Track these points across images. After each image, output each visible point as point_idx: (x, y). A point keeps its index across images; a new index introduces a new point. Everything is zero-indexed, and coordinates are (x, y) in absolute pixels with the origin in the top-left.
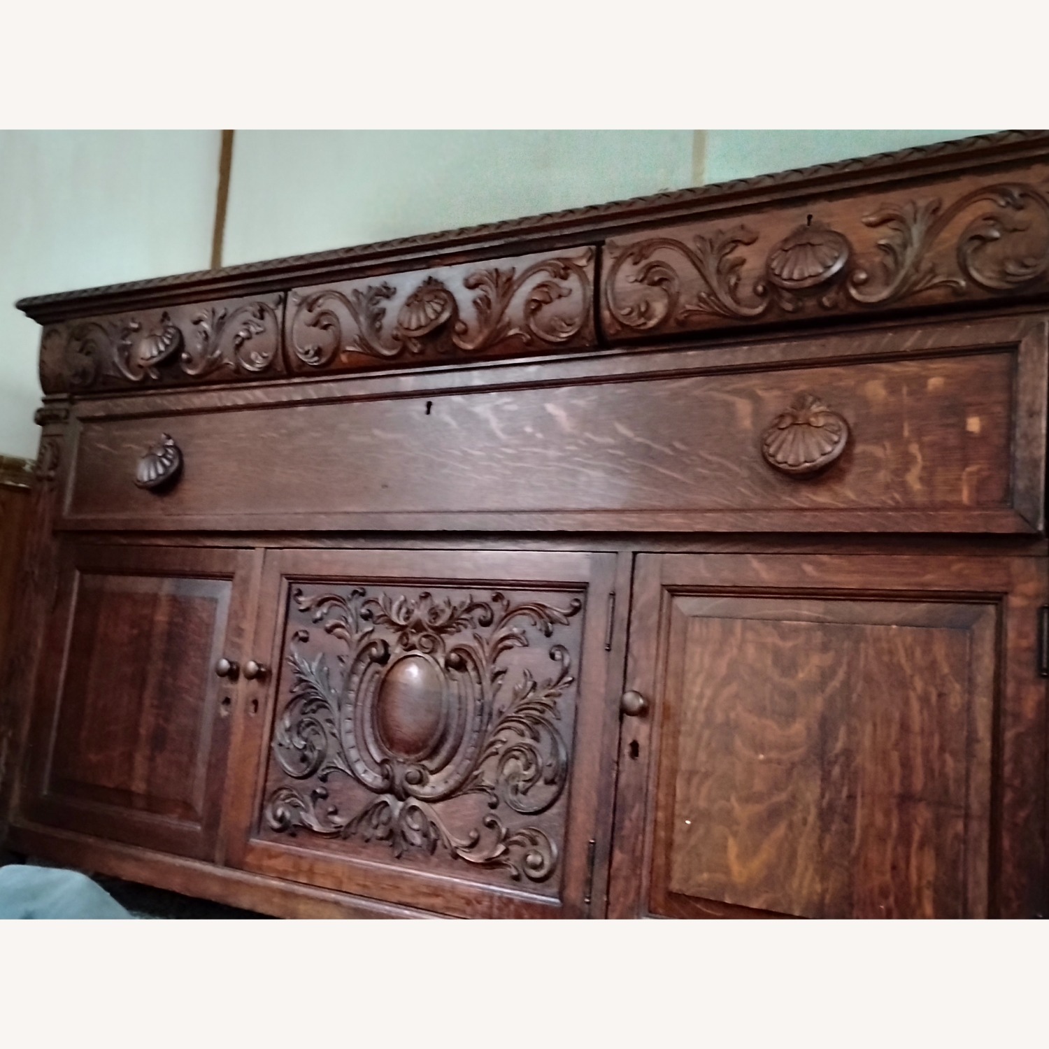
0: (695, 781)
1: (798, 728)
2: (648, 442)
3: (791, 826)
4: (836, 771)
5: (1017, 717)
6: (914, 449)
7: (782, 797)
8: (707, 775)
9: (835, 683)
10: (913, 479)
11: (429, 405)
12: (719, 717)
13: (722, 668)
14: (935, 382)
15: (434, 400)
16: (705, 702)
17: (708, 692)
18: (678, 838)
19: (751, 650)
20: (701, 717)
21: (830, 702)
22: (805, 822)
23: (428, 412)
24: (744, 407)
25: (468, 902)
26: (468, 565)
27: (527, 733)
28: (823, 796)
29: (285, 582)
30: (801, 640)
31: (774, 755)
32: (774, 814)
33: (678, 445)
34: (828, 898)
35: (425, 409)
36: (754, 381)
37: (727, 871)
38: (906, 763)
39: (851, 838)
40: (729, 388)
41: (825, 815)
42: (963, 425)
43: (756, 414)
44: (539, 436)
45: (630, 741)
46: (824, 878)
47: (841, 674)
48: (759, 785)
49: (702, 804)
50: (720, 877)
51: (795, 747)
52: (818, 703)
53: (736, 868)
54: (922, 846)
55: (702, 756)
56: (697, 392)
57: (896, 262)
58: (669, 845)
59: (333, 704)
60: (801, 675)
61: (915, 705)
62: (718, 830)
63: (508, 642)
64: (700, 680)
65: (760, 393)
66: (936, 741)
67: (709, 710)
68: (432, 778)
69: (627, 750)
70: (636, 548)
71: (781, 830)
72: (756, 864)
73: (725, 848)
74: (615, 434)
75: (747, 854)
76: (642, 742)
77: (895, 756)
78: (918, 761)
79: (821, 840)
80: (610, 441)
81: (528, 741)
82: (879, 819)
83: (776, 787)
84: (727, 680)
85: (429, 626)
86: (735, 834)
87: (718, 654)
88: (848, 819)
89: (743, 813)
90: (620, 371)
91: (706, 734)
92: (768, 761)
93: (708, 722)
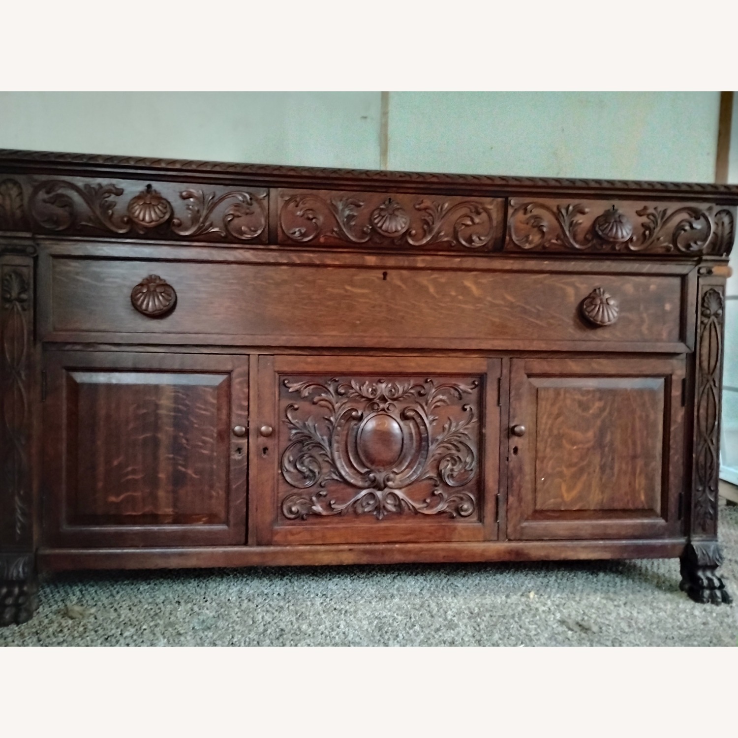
0: (545, 461)
1: (590, 434)
2: (523, 305)
3: (589, 474)
4: (607, 449)
5: (676, 421)
6: (645, 315)
7: (585, 463)
8: (551, 458)
9: (606, 413)
10: (644, 328)
11: (385, 274)
12: (555, 432)
13: (555, 410)
14: (653, 287)
15: (389, 271)
16: (548, 426)
17: (550, 422)
18: (539, 487)
19: (568, 402)
20: (547, 433)
21: (603, 421)
22: (594, 471)
23: (385, 278)
24: (570, 291)
25: (431, 533)
26: (413, 364)
27: (453, 448)
28: (601, 460)
29: (277, 375)
30: (590, 396)
31: (580, 446)
32: (582, 470)
33: (538, 307)
34: (605, 500)
35: (382, 276)
36: (575, 279)
37: (562, 497)
38: (634, 443)
39: (613, 475)
40: (563, 281)
41: (603, 468)
42: (663, 306)
43: (576, 295)
44: (460, 297)
45: (513, 447)
46: (603, 492)
47: (607, 410)
48: (575, 460)
49: (549, 470)
50: (559, 500)
51: (588, 442)
52: (599, 423)
53: (565, 495)
54: (640, 474)
55: (548, 450)
56: (546, 282)
57: (650, 233)
58: (535, 491)
59: (326, 445)
60: (591, 412)
61: (637, 420)
62: (557, 480)
63: (438, 404)
64: (545, 417)
65: (578, 285)
66: (645, 433)
67: (551, 430)
68: (398, 477)
69: (512, 451)
70: (511, 356)
71: (584, 477)
72: (574, 493)
73: (560, 487)
74: (504, 299)
75: (570, 489)
76: (519, 447)
77: (630, 442)
78: (639, 442)
79: (601, 479)
80: (502, 302)
81: (454, 452)
82: (624, 466)
83: (582, 459)
84: (558, 416)
85: (390, 399)
86: (565, 481)
87: (553, 404)
88: (612, 468)
89: (568, 472)
90: (508, 267)
91: (549, 440)
92: (577, 449)
93: (550, 435)
